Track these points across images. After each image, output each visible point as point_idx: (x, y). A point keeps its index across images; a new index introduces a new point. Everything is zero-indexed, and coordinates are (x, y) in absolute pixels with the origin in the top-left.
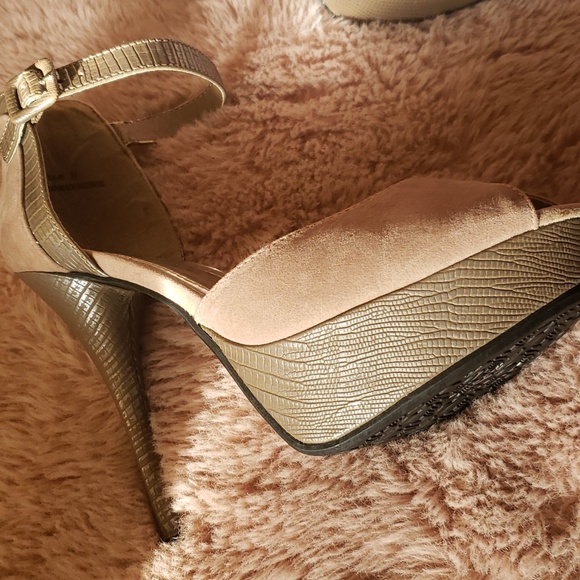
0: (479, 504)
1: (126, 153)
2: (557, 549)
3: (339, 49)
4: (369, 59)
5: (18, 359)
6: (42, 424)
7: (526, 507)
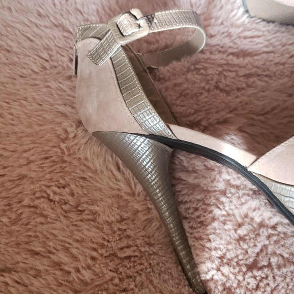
1: (146, 72)
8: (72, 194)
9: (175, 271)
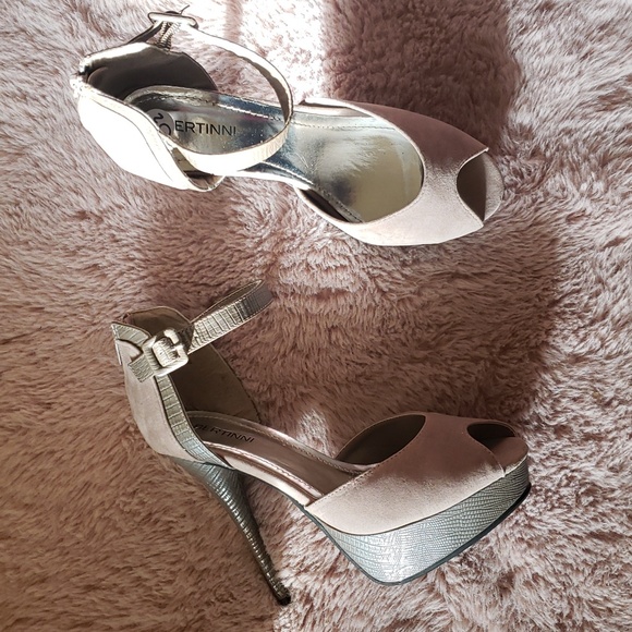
0: (464, 581)
2: (506, 603)
3: (346, 263)
4: (368, 273)
5: (156, 490)
6: (184, 535)
7: (488, 581)
8: (142, 503)
9: (255, 581)
